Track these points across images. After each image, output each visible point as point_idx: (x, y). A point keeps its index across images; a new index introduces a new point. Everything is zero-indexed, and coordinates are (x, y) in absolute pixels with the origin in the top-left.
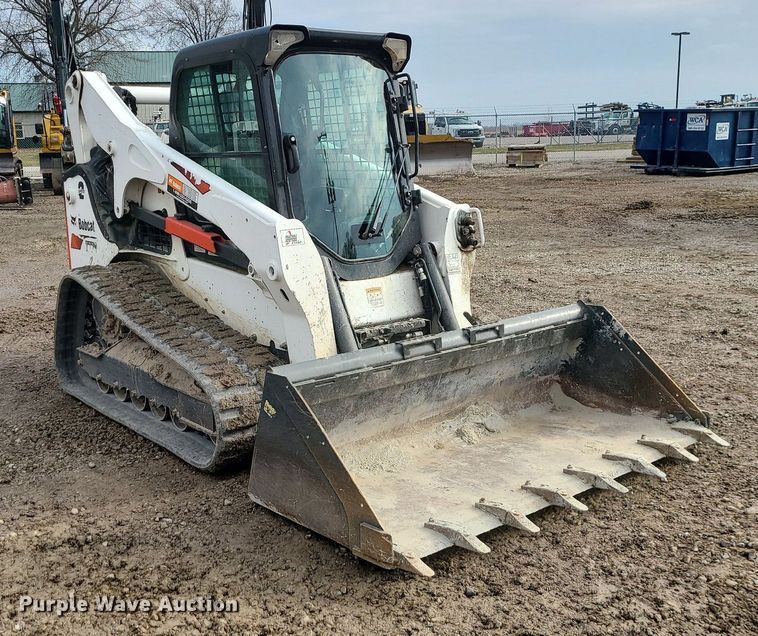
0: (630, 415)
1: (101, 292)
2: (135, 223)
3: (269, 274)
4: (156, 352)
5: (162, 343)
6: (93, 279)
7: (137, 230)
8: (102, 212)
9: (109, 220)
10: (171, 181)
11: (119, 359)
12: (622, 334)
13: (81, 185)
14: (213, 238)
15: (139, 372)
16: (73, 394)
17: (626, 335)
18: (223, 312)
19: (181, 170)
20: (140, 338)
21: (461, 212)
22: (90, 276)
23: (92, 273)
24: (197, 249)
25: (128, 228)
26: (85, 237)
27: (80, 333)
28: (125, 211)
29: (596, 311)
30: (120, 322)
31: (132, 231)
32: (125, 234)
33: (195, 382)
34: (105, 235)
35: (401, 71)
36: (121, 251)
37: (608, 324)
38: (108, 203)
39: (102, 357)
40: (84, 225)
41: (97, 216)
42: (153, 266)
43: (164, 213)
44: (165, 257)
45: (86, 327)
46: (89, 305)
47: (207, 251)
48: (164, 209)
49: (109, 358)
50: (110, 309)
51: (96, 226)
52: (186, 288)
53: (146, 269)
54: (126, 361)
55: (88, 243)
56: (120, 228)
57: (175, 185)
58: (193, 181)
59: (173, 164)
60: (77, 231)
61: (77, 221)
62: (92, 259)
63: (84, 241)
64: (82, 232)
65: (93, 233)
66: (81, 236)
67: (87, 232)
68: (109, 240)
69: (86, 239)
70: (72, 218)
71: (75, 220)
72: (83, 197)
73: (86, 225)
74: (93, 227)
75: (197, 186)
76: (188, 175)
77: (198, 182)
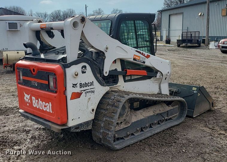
13: (84, 67)
15: (149, 117)
40: (84, 85)
48: (116, 69)
51: (95, 83)
54: (143, 118)
58: (144, 55)
59: (136, 51)
60: (78, 90)
61: (78, 85)
62: (90, 98)
63: (84, 92)
64: (83, 89)
65: (92, 87)
66: (81, 91)
67: (87, 88)
68: (104, 86)
69: (86, 91)
70: (73, 85)
71: (76, 85)
72: (85, 72)
73: (86, 85)
74: (92, 84)
75: (146, 57)
76: (142, 54)
77: (146, 55)
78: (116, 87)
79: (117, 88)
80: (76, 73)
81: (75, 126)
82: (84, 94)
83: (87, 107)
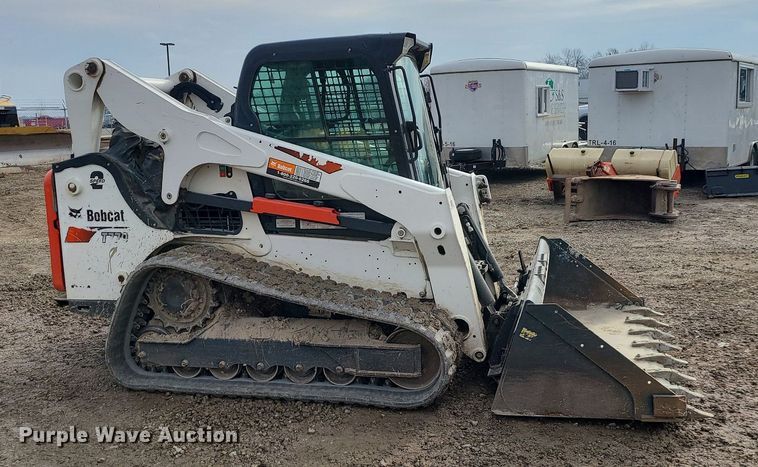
2: (175, 209)
3: (434, 234)
9: (152, 207)
10: (274, 163)
12: (577, 256)
13: (96, 174)
14: (333, 212)
15: (270, 344)
19: (295, 154)
21: (476, 179)
24: (279, 225)
26: (101, 228)
34: (150, 223)
36: (176, 237)
37: (565, 250)
39: (193, 341)
40: (98, 216)
41: (132, 204)
43: (232, 195)
44: (229, 237)
48: (233, 192)
54: (243, 338)
57: (281, 167)
58: (314, 162)
59: (279, 148)
60: (82, 223)
61: (84, 213)
62: (115, 250)
63: (99, 233)
64: (94, 224)
65: (120, 223)
66: (91, 228)
67: (107, 223)
68: (156, 227)
69: (103, 230)
70: (72, 210)
71: (78, 212)
72: (101, 187)
73: (104, 216)
74: (119, 216)
75: (320, 167)
76: (305, 158)
77: (323, 163)
78: (234, 239)
79: (237, 242)
80: (72, 186)
81: (78, 302)
82: (98, 235)
83: (110, 269)
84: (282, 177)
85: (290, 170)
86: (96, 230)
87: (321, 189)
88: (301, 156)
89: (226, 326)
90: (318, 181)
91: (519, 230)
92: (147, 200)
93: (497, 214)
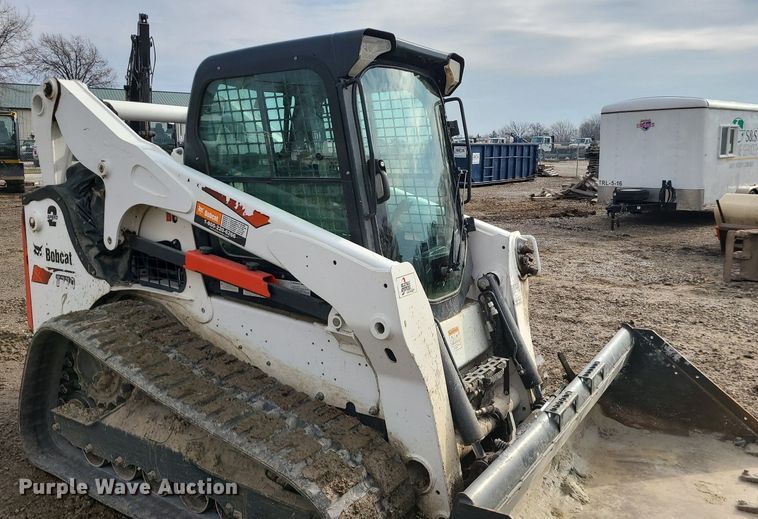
0: (688, 435)
1: (106, 352)
2: (128, 253)
3: (375, 332)
4: (187, 424)
5: (222, 428)
6: (90, 333)
7: (130, 262)
8: (85, 242)
9: (95, 251)
10: (201, 209)
11: (126, 430)
12: (676, 358)
13: (52, 209)
14: (265, 279)
15: (161, 449)
16: (49, 471)
17: (682, 359)
18: (269, 364)
19: (220, 198)
20: (153, 401)
21: (518, 240)
22: (84, 329)
23: (86, 324)
24: (223, 287)
25: (116, 260)
26: (55, 270)
27: (54, 388)
28: (119, 241)
29: (645, 335)
30: (121, 378)
31: (123, 264)
32: (114, 267)
33: (267, 471)
34: (90, 269)
35: (450, 94)
36: (115, 289)
37: (659, 348)
38: (96, 232)
39: (96, 425)
40: (53, 256)
41: (77, 247)
42: (153, 304)
43: (176, 244)
44: (174, 294)
45: (63, 381)
46: (68, 355)
47: (241, 290)
48: (177, 241)
49: (109, 427)
50: (125, 375)
51: (75, 258)
52: (207, 332)
53: (153, 311)
54: (139, 433)
55: (60, 277)
56: (108, 261)
57: (208, 215)
58: (240, 211)
59: (206, 190)
60: (42, 262)
61: (44, 251)
62: (66, 296)
63: (54, 274)
64: (51, 264)
65: (69, 267)
66: (49, 269)
67: (60, 265)
68: (95, 276)
69: (58, 273)
70: (36, 247)
71: (40, 249)
72: (55, 224)
73: (57, 256)
74: (68, 259)
75: (246, 218)
76: (232, 204)
77: (249, 213)
78: (176, 298)
79: (180, 302)
80: (32, 221)
82: (54, 277)
84: (208, 227)
85: (216, 219)
86: (51, 271)
87: (248, 247)
88: (228, 200)
89: (131, 413)
90: (244, 236)
91: (661, 286)
92: (91, 243)
93: (644, 263)
